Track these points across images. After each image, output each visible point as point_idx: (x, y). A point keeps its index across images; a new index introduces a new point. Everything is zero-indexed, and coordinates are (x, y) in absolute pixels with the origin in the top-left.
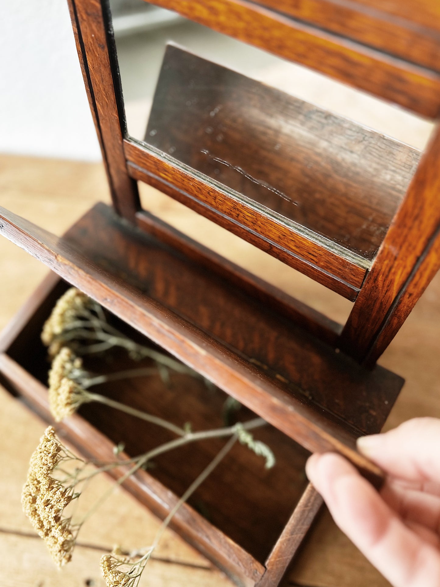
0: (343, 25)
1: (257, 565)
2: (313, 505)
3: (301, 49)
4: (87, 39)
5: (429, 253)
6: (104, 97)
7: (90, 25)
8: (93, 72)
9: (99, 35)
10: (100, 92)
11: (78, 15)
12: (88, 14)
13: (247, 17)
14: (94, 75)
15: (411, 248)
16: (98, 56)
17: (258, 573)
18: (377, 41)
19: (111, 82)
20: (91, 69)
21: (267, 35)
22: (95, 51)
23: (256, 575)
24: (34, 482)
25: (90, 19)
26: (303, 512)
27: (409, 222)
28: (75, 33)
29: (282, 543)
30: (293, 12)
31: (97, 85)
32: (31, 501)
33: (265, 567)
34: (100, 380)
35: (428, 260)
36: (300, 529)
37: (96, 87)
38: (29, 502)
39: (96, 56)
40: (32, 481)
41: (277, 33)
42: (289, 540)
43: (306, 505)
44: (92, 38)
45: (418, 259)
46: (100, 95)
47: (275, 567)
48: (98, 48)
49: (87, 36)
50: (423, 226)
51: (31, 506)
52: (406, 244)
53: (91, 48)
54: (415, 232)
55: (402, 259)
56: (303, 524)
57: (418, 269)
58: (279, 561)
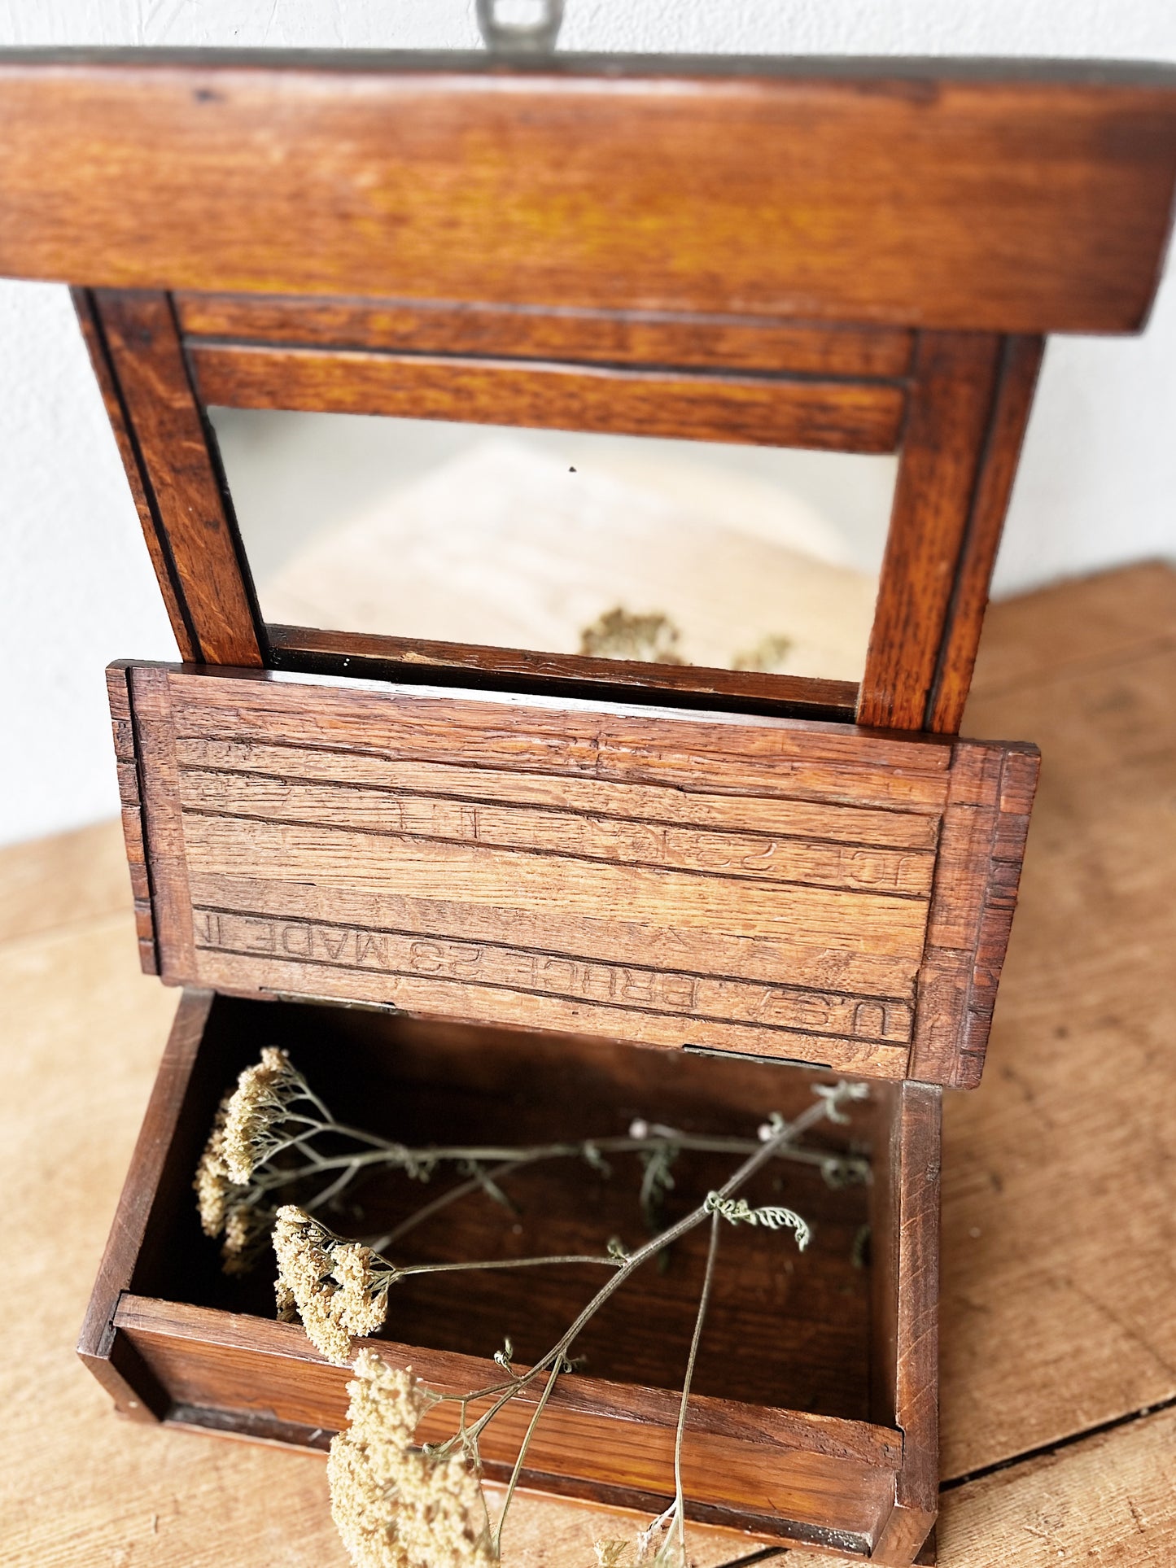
0: (710, 353)
1: (883, 1434)
2: (925, 1261)
3: (645, 409)
4: (177, 521)
5: (942, 675)
6: (223, 625)
7: (182, 491)
8: (192, 583)
9: (205, 503)
10: (210, 618)
11: (152, 479)
12: (174, 470)
13: (533, 387)
14: (196, 588)
15: (911, 682)
16: (203, 545)
17: (891, 1448)
18: (774, 363)
19: (240, 589)
20: (188, 577)
21: (575, 405)
22: (196, 538)
23: (889, 1455)
24: (374, 1494)
25: (182, 479)
26: (915, 1281)
27: (897, 636)
28: (142, 517)
29: (906, 1364)
30: (619, 356)
31: (204, 606)
32: (386, 1539)
33: (899, 1430)
34: (382, 1243)
35: (945, 690)
36: (926, 1316)
37: (199, 610)
38: (385, 1544)
39: (199, 547)
40: (370, 1494)
41: (592, 397)
42: (916, 1351)
43: (914, 1268)
44: (188, 514)
45: (928, 694)
46: (212, 624)
47: (916, 1418)
48: (205, 530)
49: (174, 514)
50: (921, 635)
51: (391, 1551)
52: (903, 676)
53: (186, 536)
54: (911, 649)
55: (902, 708)
56: (926, 1306)
57: (934, 713)
58: (917, 1402)
